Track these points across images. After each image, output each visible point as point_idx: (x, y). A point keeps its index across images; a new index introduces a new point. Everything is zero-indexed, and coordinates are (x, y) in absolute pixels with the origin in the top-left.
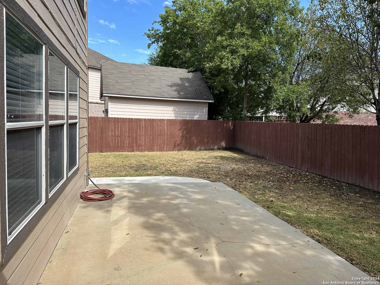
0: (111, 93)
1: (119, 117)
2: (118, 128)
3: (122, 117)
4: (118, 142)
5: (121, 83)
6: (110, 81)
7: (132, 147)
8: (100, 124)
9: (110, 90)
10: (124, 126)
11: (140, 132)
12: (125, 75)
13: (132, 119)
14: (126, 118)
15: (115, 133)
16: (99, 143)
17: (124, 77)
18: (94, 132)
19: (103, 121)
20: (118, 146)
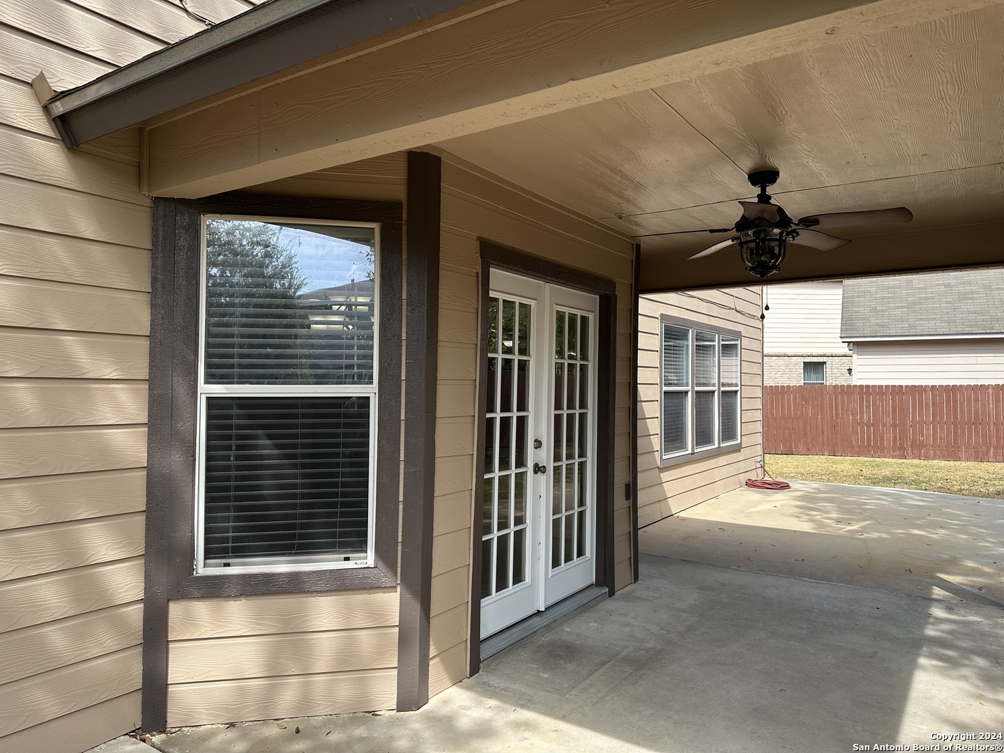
0: (858, 335)
1: (871, 383)
2: (868, 407)
3: (878, 383)
4: (869, 437)
5: (883, 311)
6: (858, 309)
7: (902, 448)
8: (830, 400)
9: (855, 330)
10: (882, 402)
11: (921, 414)
12: (892, 293)
13: (901, 387)
14: (887, 387)
15: (862, 418)
16: (828, 436)
17: (891, 298)
18: (818, 415)
19: (835, 393)
20: (869, 444)
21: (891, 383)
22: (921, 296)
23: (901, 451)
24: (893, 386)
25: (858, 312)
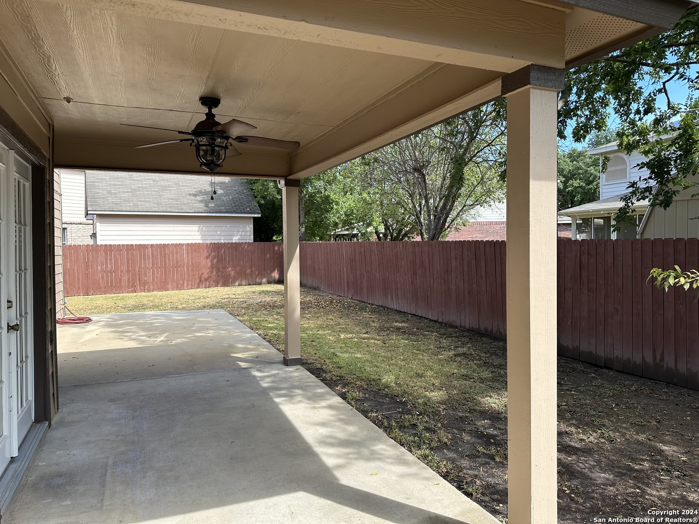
0: (101, 209)
1: (112, 243)
2: (111, 260)
3: (117, 243)
4: (112, 280)
5: (115, 193)
6: (98, 191)
7: (134, 286)
8: (83, 255)
9: (98, 205)
10: (120, 256)
11: (145, 263)
12: (122, 181)
13: (132, 245)
14: (123, 245)
15: (107, 267)
16: (82, 282)
17: (120, 185)
18: (75, 267)
19: (87, 251)
20: (112, 285)
21: (125, 243)
22: (139, 185)
23: (133, 288)
24: (127, 245)
25: (99, 193)
